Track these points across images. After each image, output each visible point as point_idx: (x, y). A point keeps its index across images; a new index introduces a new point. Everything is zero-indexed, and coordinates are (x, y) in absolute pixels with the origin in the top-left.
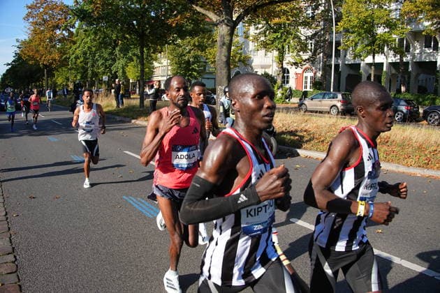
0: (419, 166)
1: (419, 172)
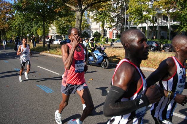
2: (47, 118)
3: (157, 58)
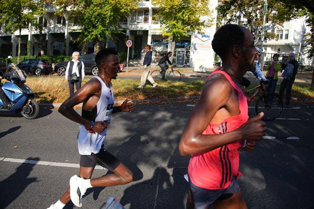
0: (46, 103)
3: (41, 86)
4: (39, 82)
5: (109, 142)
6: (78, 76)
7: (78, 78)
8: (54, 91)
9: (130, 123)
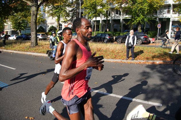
0: (112, 58)
1: (112, 60)
2: (3, 112)
3: (109, 49)
4: (108, 46)
5: (151, 86)
6: (132, 44)
7: (132, 45)
8: (117, 52)
9: (162, 75)
